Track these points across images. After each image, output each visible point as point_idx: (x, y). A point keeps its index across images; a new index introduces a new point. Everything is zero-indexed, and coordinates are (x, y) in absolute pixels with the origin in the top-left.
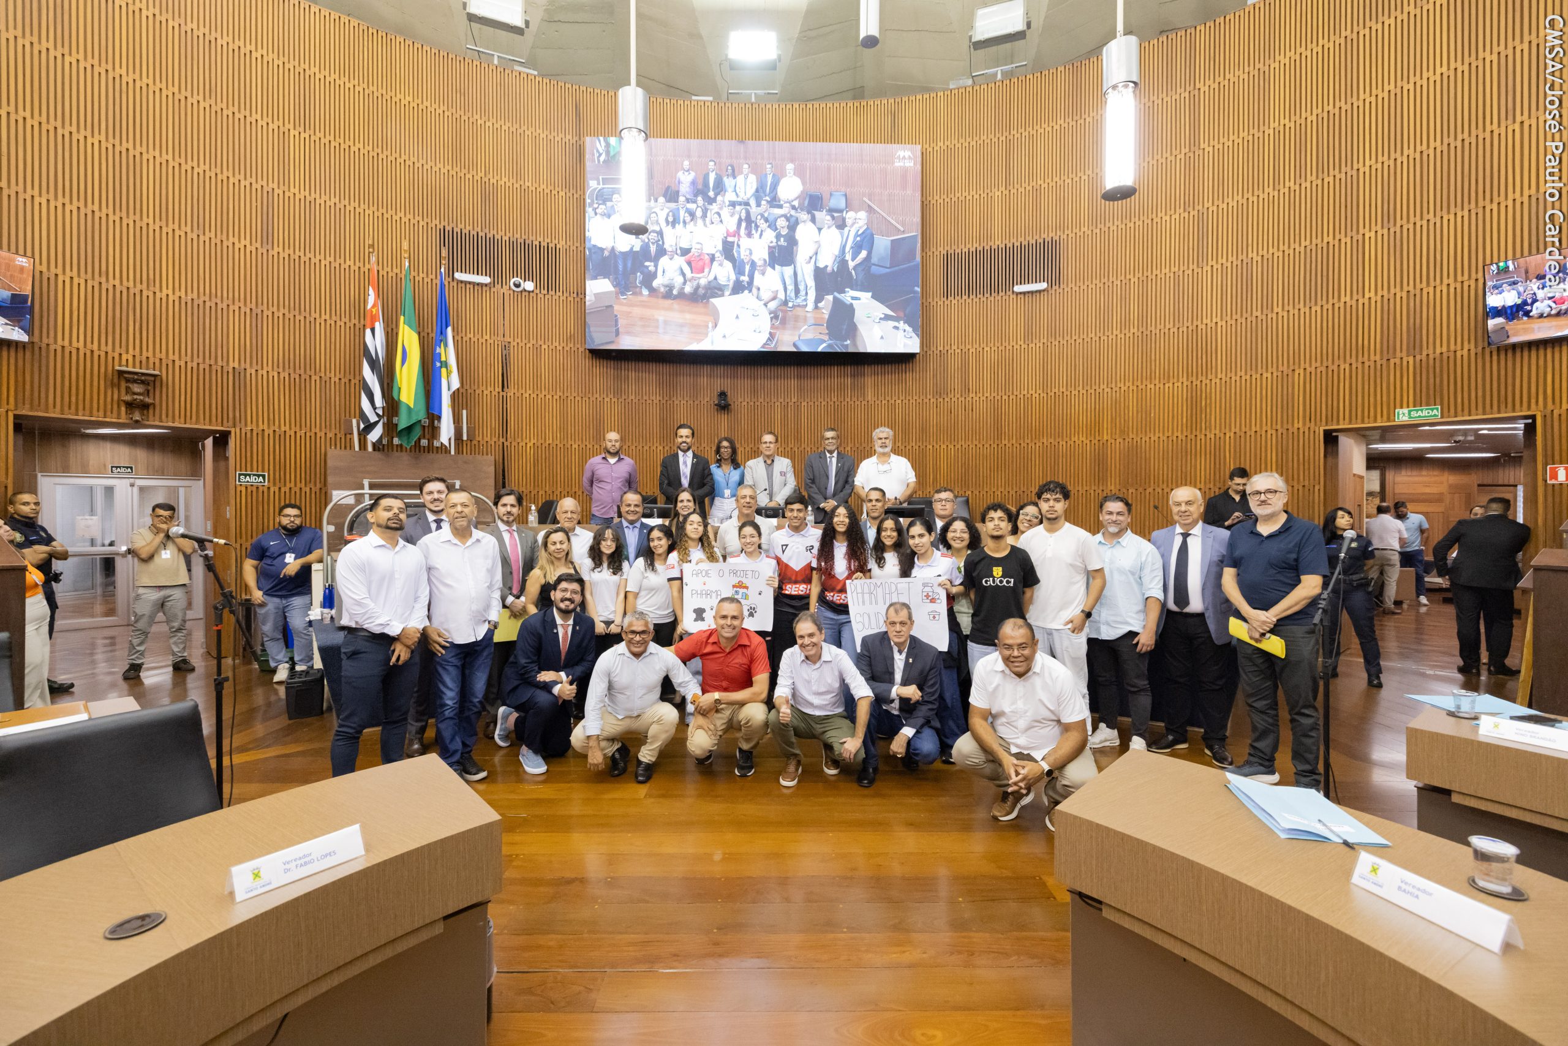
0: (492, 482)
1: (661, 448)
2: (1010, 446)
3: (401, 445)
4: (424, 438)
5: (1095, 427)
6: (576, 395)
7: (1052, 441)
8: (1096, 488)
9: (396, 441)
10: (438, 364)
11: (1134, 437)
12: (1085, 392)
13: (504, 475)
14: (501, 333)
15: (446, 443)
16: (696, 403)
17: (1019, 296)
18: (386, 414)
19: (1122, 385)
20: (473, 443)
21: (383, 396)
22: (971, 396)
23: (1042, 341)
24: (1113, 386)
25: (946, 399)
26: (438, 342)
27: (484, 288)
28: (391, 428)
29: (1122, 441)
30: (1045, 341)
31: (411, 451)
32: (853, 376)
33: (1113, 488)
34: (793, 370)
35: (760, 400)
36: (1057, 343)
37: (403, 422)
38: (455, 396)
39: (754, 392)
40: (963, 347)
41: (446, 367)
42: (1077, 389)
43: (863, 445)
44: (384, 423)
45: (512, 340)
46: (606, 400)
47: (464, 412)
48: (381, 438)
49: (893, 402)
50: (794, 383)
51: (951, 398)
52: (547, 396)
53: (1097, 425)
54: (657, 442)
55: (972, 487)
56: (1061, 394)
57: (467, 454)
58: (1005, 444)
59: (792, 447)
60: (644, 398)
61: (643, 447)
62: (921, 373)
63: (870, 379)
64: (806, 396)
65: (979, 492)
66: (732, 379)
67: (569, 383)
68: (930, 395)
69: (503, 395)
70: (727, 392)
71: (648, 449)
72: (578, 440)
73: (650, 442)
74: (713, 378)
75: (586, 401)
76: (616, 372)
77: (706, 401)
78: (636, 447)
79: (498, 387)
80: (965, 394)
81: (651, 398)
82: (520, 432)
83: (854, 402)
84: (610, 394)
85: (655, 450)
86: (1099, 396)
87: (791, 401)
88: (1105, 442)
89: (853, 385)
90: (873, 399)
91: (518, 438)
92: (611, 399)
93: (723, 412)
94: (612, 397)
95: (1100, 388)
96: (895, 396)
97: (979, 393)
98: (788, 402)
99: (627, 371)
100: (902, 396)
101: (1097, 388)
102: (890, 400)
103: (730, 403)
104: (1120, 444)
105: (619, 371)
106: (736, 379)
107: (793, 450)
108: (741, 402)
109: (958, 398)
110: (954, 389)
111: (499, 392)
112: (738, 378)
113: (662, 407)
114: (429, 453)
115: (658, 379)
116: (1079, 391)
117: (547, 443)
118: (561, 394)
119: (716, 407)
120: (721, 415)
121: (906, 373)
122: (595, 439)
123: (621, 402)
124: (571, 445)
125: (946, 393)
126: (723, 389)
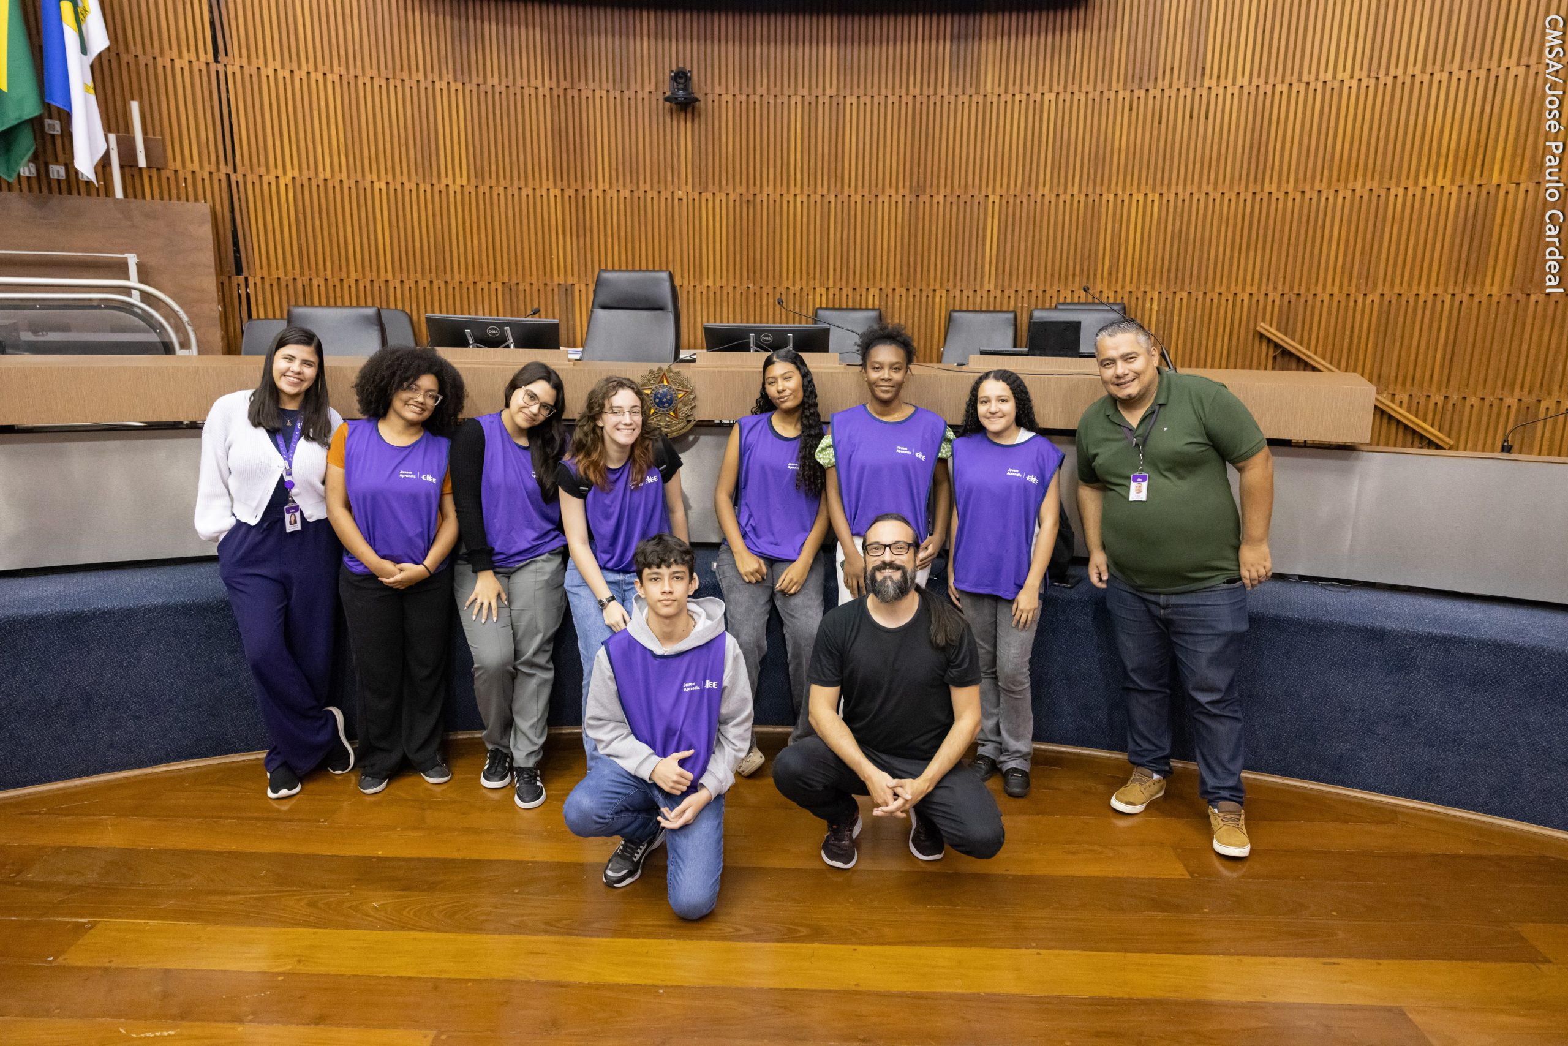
0: (208, 257)
1: (558, 191)
2: (1281, 196)
4: (57, 162)
5: (1474, 156)
6: (375, 73)
7: (1375, 185)
8: (1458, 291)
12: (1464, 75)
13: (236, 244)
16: (626, 95)
20: (165, 173)
22: (1206, 85)
25: (1152, 92)
31: (30, 190)
32: (957, 38)
33: (1495, 290)
34: (829, 25)
35: (759, 91)
38: (101, 69)
39: (748, 73)
42: (1447, 69)
43: (970, 192)
46: (438, 85)
47: (135, 106)
49: (1038, 97)
50: (829, 53)
51: (1163, 90)
52: (313, 76)
53: (1481, 150)
54: (548, 179)
55: (1190, 283)
56: (1408, 81)
57: (153, 198)
58: (1270, 193)
59: (825, 192)
60: (519, 84)
61: (520, 189)
62: (1103, 32)
63: (991, 46)
64: (855, 82)
65: (1205, 293)
66: (702, 42)
67: (357, 47)
68: (1118, 81)
69: (217, 72)
70: (690, 72)
71: (530, 193)
72: (386, 173)
73: (534, 179)
74: (660, 40)
75: (396, 87)
76: (456, 23)
77: (647, 90)
78: (505, 188)
79: (206, 53)
80: (1195, 79)
81: (533, 82)
82: (262, 152)
83: (956, 96)
84: (447, 73)
85: (545, 196)
86: (1496, 85)
87: (824, 94)
88: (1493, 191)
89: (955, 57)
90: (996, 92)
91: (259, 165)
92: (448, 83)
93: (683, 115)
94: (451, 80)
95: (1499, 66)
96: (1043, 84)
97: (1226, 77)
98: (817, 97)
99: (478, 22)
100: (1058, 84)
101: (1494, 66)
102: (1031, 92)
103: (696, 96)
104: (1527, 191)
105: (463, 20)
106: (709, 42)
107: (826, 200)
108: (720, 95)
109: (1178, 89)
110: (1172, 69)
111: (208, 64)
112: (713, 42)
113: (556, 103)
114: (70, 193)
115: (545, 40)
116: (1451, 73)
117: (322, 176)
118: (343, 71)
119: (668, 104)
120: (679, 122)
121: (1069, 32)
122: (420, 170)
123: (471, 91)
124: (372, 182)
125: (1152, 77)
126: (681, 65)
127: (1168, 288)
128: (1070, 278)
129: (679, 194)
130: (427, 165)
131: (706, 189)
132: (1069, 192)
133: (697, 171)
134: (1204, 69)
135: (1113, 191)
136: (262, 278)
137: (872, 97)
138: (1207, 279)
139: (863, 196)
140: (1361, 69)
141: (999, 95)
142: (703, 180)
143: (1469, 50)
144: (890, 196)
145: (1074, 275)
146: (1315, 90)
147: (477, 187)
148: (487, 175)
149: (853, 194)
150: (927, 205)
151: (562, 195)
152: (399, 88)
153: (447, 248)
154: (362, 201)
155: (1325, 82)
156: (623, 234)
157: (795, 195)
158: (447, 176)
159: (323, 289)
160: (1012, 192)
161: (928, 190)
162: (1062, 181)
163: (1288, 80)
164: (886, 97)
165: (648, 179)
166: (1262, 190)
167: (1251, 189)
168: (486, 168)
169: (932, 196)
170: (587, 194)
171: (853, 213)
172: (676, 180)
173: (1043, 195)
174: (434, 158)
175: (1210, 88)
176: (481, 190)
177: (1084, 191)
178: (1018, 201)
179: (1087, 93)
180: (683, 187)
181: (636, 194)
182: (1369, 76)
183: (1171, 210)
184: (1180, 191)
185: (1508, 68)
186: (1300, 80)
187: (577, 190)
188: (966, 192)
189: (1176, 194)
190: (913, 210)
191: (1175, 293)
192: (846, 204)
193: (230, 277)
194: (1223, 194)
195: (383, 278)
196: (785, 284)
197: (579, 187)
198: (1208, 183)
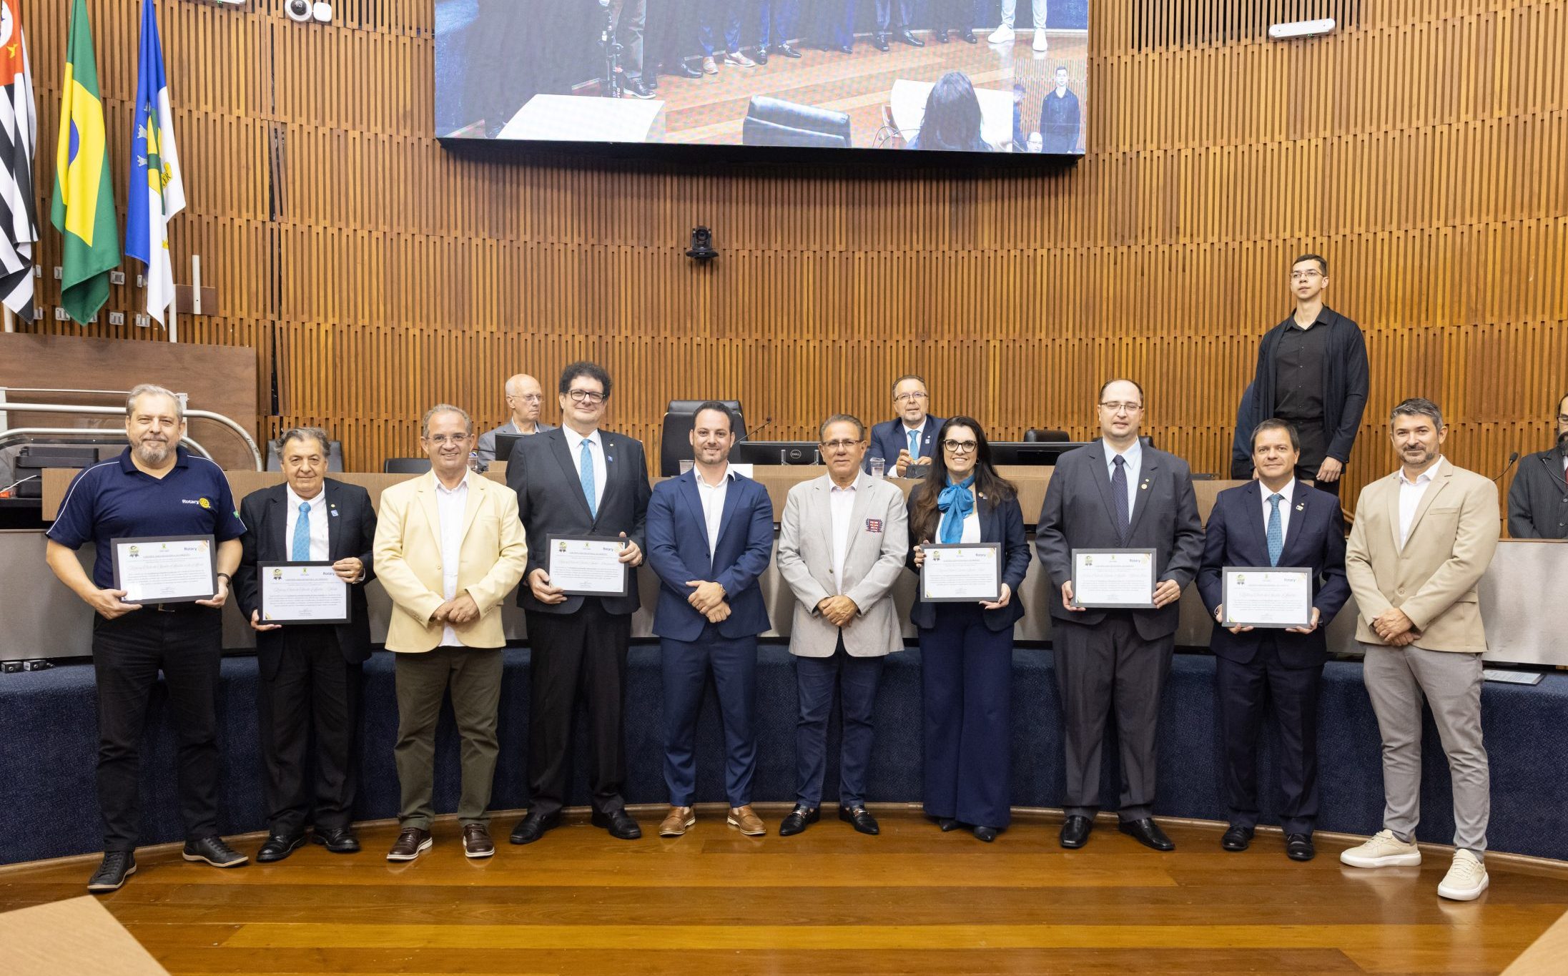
0: (250, 398)
1: (582, 338)
3: (71, 323)
4: (117, 309)
5: (1420, 303)
6: (416, 230)
9: (61, 314)
10: (142, 161)
11: (1495, 320)
12: (1402, 234)
13: (275, 386)
14: (268, 103)
15: (160, 318)
16: (650, 250)
17: (1279, 46)
18: (39, 258)
19: (1475, 221)
20: (215, 320)
21: (32, 219)
22: (1181, 241)
23: (1321, 134)
24: (1458, 222)
25: (1133, 249)
26: (142, 117)
27: (234, 14)
28: (48, 288)
29: (1470, 329)
30: (1328, 134)
31: (90, 334)
32: (955, 201)
34: (838, 190)
35: (773, 247)
36: (1350, 138)
37: (71, 274)
38: (176, 227)
39: (763, 232)
40: (1169, 147)
41: (159, 167)
42: (1387, 229)
43: (972, 337)
44: (35, 278)
45: (288, 119)
46: (474, 241)
47: (196, 259)
48: (29, 306)
49: (1031, 253)
50: (839, 214)
51: (1143, 246)
52: (359, 233)
53: (1424, 298)
54: (573, 326)
55: (1181, 419)
56: (1355, 239)
57: (201, 342)
58: (1246, 336)
59: (836, 338)
60: (550, 240)
61: (546, 335)
62: (1087, 197)
63: (986, 208)
64: (863, 240)
65: (1195, 428)
66: (721, 204)
67: (402, 207)
68: (1103, 239)
69: (272, 230)
70: (710, 230)
71: (556, 339)
72: (421, 321)
73: (560, 326)
74: (682, 202)
75: (435, 243)
76: (494, 187)
77: (669, 246)
78: (533, 334)
79: (263, 213)
80: (1171, 237)
81: (563, 239)
82: (306, 301)
83: (956, 251)
84: (484, 231)
85: (570, 342)
86: (1430, 242)
87: (834, 250)
88: (1438, 332)
89: (954, 218)
90: (993, 247)
91: (303, 314)
92: (484, 239)
93: (702, 268)
94: (486, 236)
95: (1431, 227)
96: (1035, 241)
97: (1198, 235)
98: (828, 252)
99: (515, 186)
100: (1049, 241)
101: (1426, 226)
102: (1025, 248)
103: (716, 251)
104: (1467, 333)
105: (501, 184)
106: (727, 204)
107: (837, 346)
108: (737, 250)
109: (1157, 246)
110: (1150, 228)
111: (264, 222)
112: (731, 203)
113: (583, 257)
114: (126, 337)
115: (576, 201)
116: (1391, 232)
117: (360, 324)
118: (387, 229)
119: (688, 259)
120: (698, 275)
121: (1056, 196)
122: (453, 318)
123: (505, 247)
124: (407, 329)
125: (1133, 235)
126: (701, 224)
127: (1160, 423)
128: (1069, 416)
129: (697, 340)
130: (460, 314)
131: (724, 336)
132: (1064, 337)
133: (715, 319)
134: (1178, 228)
135: (1104, 336)
136: (297, 418)
137: (879, 252)
138: (1195, 415)
139: (872, 341)
140: (1315, 229)
141: (996, 251)
142: (721, 326)
143: (1403, 213)
144: (898, 341)
145: (1073, 412)
146: (1277, 247)
147: (506, 333)
148: (516, 322)
149: (862, 339)
150: (933, 349)
151: (587, 341)
152: (438, 244)
153: (474, 390)
154: (397, 347)
155: (1284, 240)
156: (643, 378)
157: (808, 341)
158: (478, 323)
159: (353, 428)
160: (1011, 337)
161: (933, 335)
162: (1057, 326)
163: (1252, 237)
164: (892, 252)
165: (669, 326)
166: (1238, 333)
167: (1229, 333)
168: (516, 317)
169: (936, 341)
170: (610, 340)
171: (862, 356)
172: (695, 328)
173: (1040, 340)
174: (467, 307)
175: (1184, 245)
176: (509, 336)
177: (1078, 336)
178: (1017, 345)
179: (1075, 249)
180: (702, 334)
181: (656, 340)
182: (1322, 235)
183: (1158, 352)
184: (1165, 336)
185: (1438, 229)
186: (1262, 238)
187: (600, 336)
188: (968, 337)
189: (1162, 338)
190: (920, 353)
191: (1167, 428)
192: (856, 348)
193: (266, 417)
194: (1204, 337)
195: (411, 418)
196: (799, 424)
197: (603, 333)
198: (1190, 328)
